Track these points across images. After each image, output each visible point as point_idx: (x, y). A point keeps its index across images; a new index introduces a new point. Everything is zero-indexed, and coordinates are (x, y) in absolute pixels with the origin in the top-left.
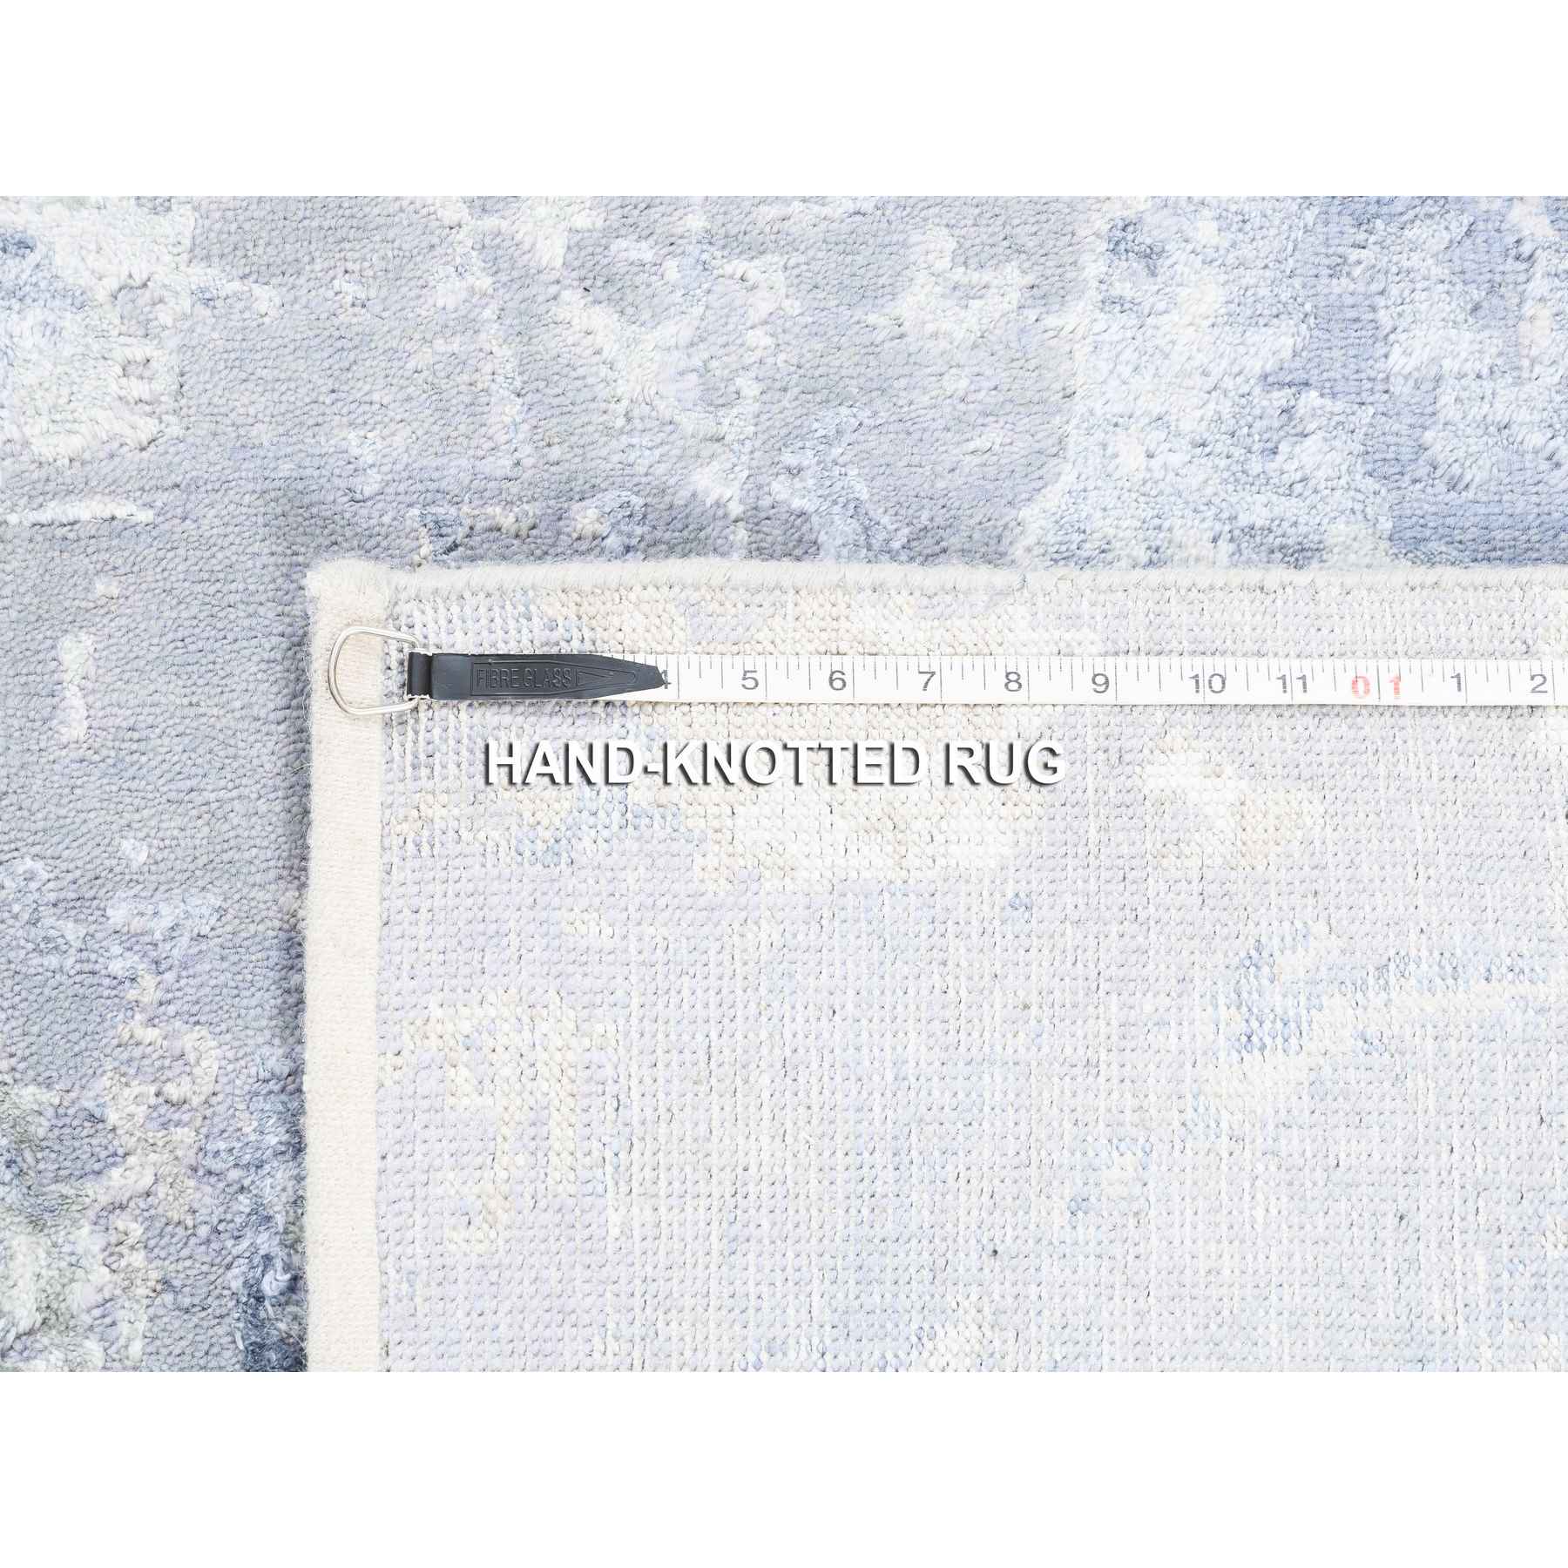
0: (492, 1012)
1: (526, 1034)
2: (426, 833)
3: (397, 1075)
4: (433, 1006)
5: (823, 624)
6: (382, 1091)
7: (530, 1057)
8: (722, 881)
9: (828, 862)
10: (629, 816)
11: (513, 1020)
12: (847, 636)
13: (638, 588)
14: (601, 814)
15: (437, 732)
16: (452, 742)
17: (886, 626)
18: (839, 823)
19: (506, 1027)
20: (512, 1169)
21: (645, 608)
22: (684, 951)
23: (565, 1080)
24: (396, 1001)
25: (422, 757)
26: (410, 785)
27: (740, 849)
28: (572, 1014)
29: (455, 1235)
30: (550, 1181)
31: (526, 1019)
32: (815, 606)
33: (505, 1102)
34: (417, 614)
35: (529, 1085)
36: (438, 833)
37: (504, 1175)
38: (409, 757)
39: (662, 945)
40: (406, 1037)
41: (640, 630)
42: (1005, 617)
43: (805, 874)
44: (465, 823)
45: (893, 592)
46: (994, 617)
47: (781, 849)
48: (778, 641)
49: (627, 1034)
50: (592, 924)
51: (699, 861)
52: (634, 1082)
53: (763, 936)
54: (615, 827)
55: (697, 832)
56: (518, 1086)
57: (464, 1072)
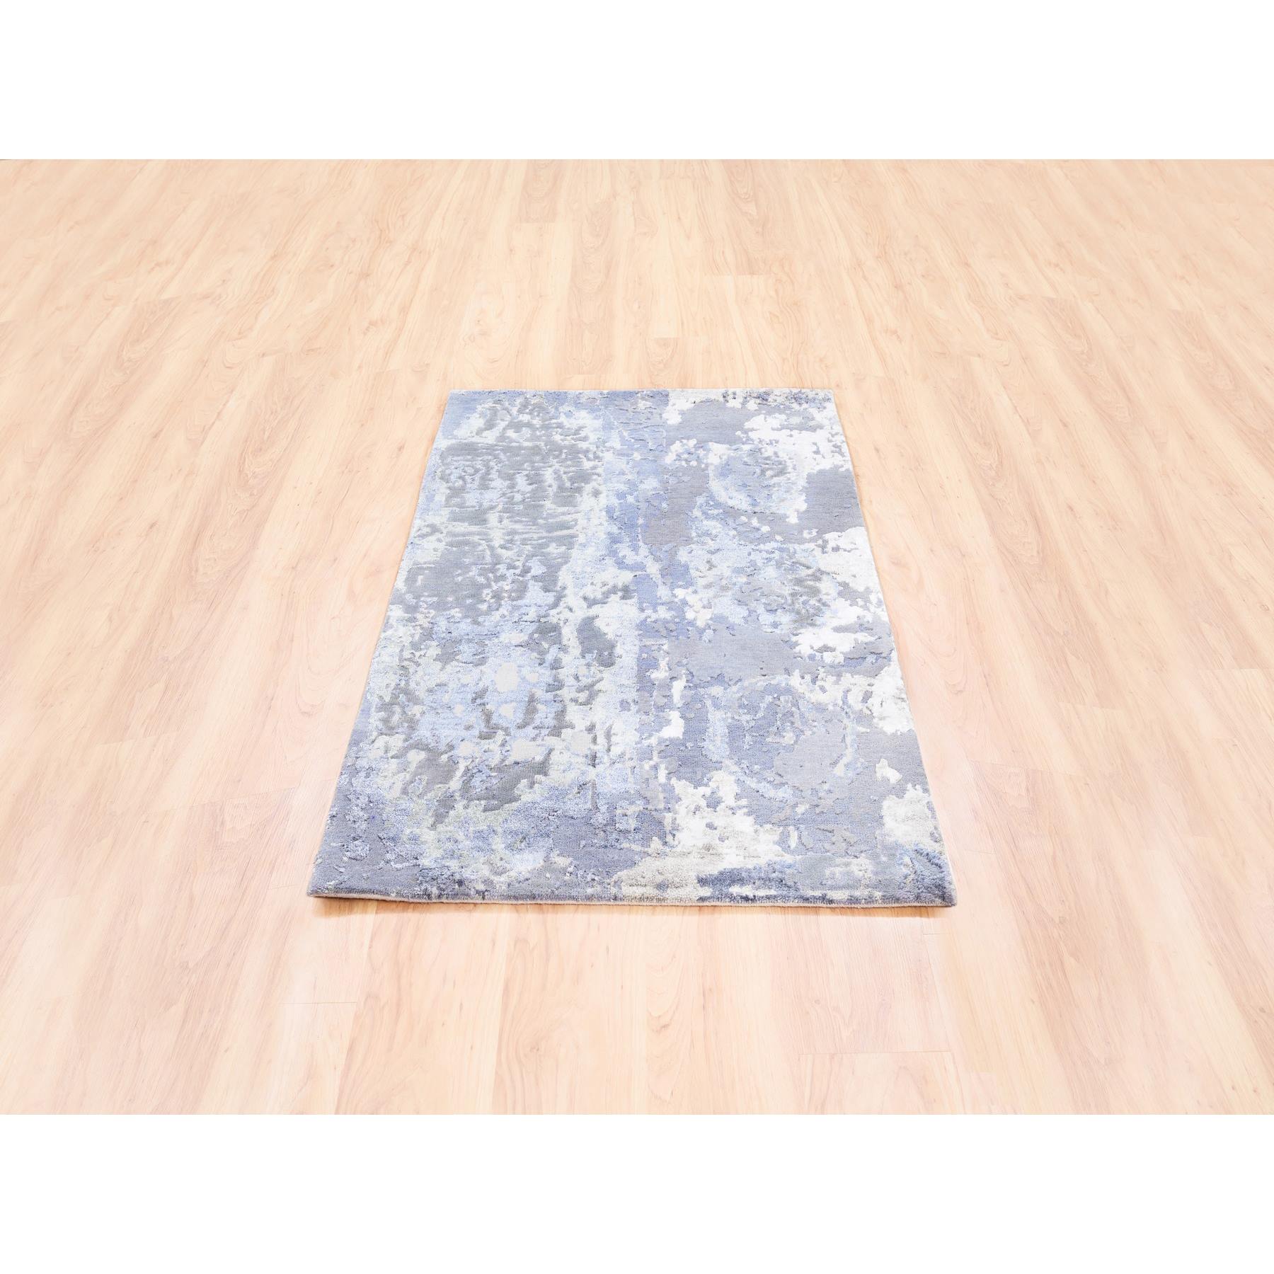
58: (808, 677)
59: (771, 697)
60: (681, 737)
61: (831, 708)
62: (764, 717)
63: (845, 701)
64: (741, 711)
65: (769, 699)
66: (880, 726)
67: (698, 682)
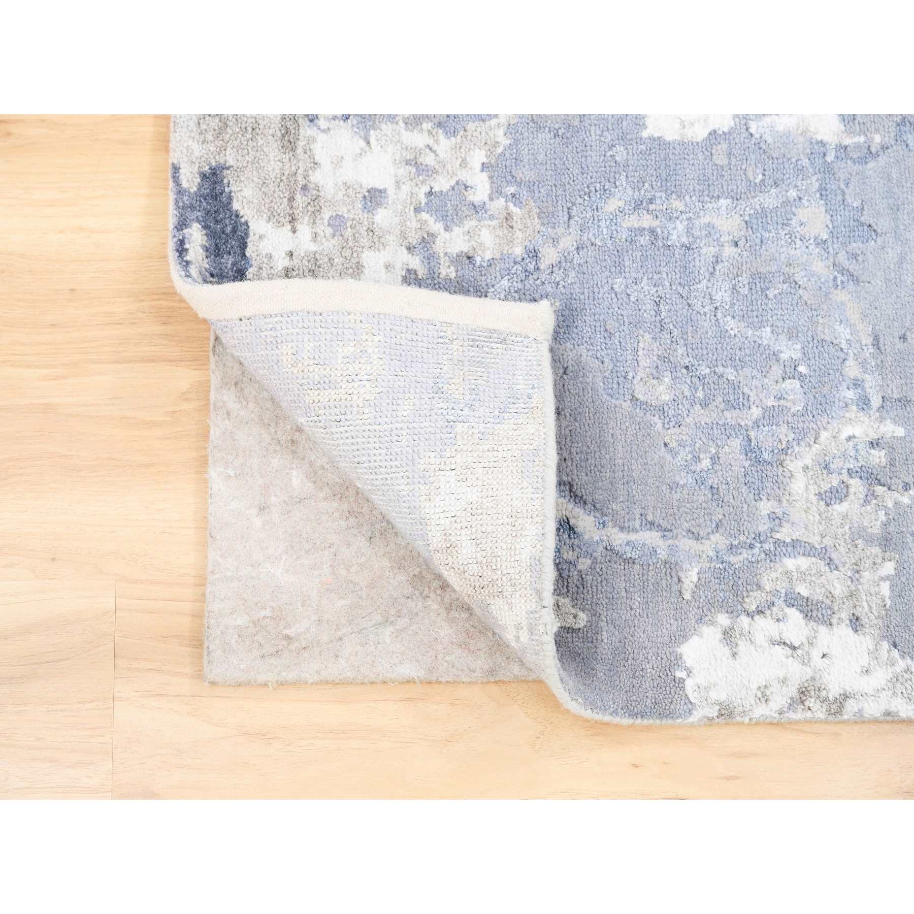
0: (375, 362)
1: (366, 377)
2: (447, 341)
3: (353, 321)
4: (379, 338)
5: (529, 511)
6: (346, 314)
7: (356, 379)
8: (424, 466)
9: (433, 517)
10: (452, 423)
11: (371, 371)
12: (524, 522)
13: (544, 430)
14: (453, 411)
15: (487, 349)
16: (483, 355)
17: (528, 540)
18: (448, 521)
19: (369, 368)
20: (313, 373)
21: (537, 433)
22: (396, 450)
23: (346, 396)
24: (381, 322)
25: (477, 343)
26: (466, 337)
27: (437, 474)
28: (372, 398)
29: (289, 348)
30: (309, 391)
31: (371, 377)
32: (537, 507)
33: (339, 368)
34: (532, 349)
35: (345, 379)
36: (447, 346)
37: (311, 370)
38: (477, 338)
39: (399, 439)
40: (367, 325)
41: (527, 431)
42: (531, 598)
43: (428, 506)
44: (450, 357)
45: (541, 543)
46: (531, 592)
47: (437, 493)
48: (522, 490)
49: (364, 424)
50: (408, 407)
51: (432, 455)
52: (346, 428)
53: (403, 487)
54: (447, 417)
55: (445, 453)
56: (345, 374)
57: (352, 349)
58: (878, 457)
59: (797, 355)
60: (645, 134)
61: (765, 507)
62: (723, 334)
63: (795, 546)
64: (744, 279)
65: (790, 351)
66: (706, 630)
67: (842, 175)
